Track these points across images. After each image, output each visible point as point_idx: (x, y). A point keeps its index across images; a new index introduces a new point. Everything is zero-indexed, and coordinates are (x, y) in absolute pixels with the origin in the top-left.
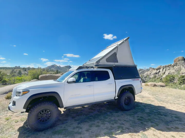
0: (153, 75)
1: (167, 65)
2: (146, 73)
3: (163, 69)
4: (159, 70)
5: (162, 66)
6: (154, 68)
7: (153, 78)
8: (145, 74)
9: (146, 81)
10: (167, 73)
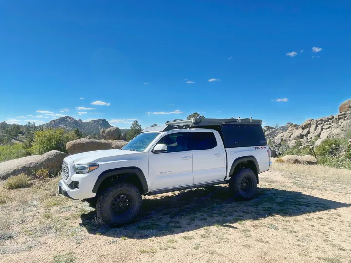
0: (294, 141)
1: (325, 117)
2: (278, 136)
3: (317, 126)
4: (306, 130)
5: (315, 119)
6: (296, 125)
7: (295, 146)
8: (278, 139)
9: (280, 155)
10: (324, 136)
